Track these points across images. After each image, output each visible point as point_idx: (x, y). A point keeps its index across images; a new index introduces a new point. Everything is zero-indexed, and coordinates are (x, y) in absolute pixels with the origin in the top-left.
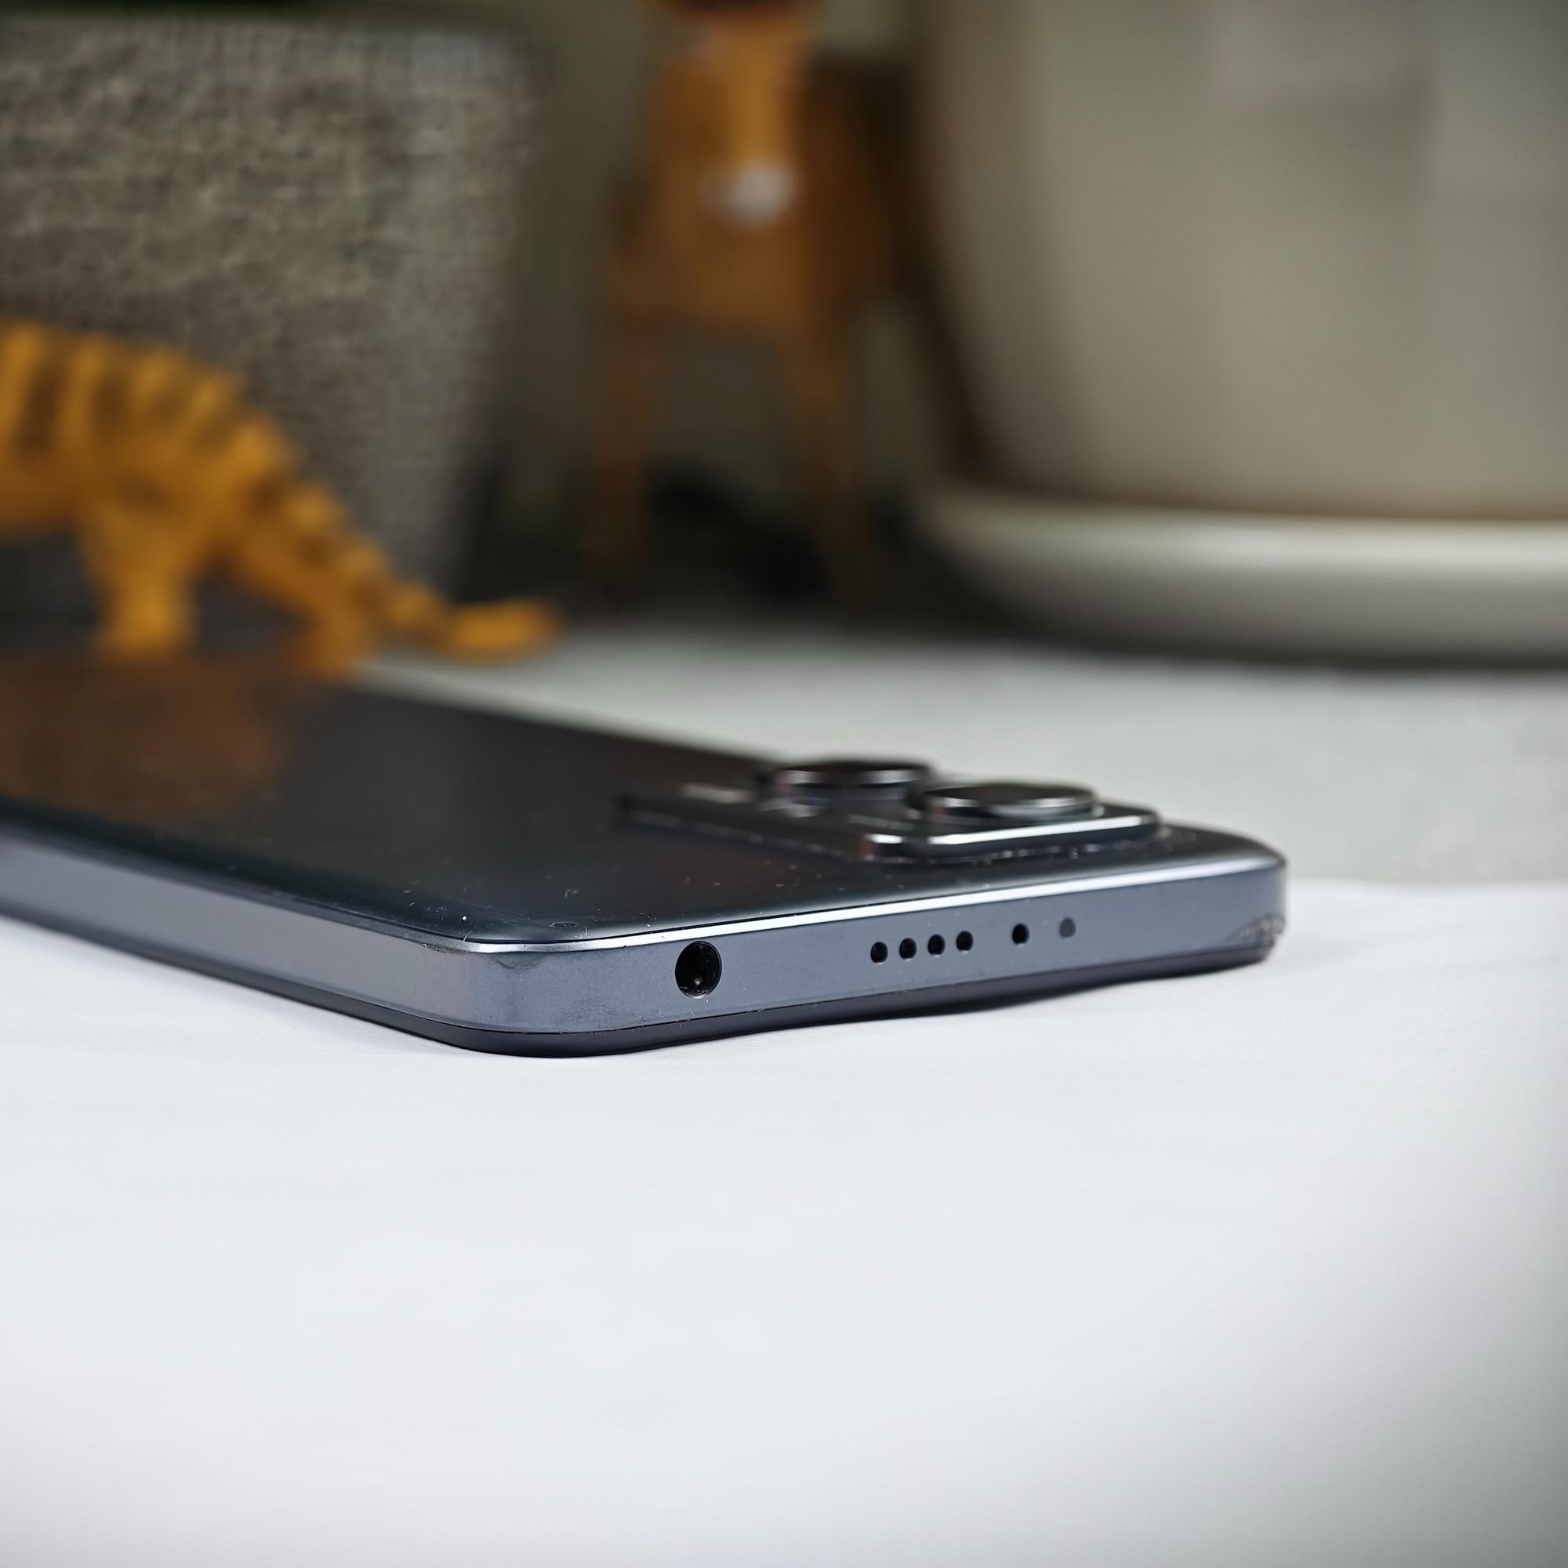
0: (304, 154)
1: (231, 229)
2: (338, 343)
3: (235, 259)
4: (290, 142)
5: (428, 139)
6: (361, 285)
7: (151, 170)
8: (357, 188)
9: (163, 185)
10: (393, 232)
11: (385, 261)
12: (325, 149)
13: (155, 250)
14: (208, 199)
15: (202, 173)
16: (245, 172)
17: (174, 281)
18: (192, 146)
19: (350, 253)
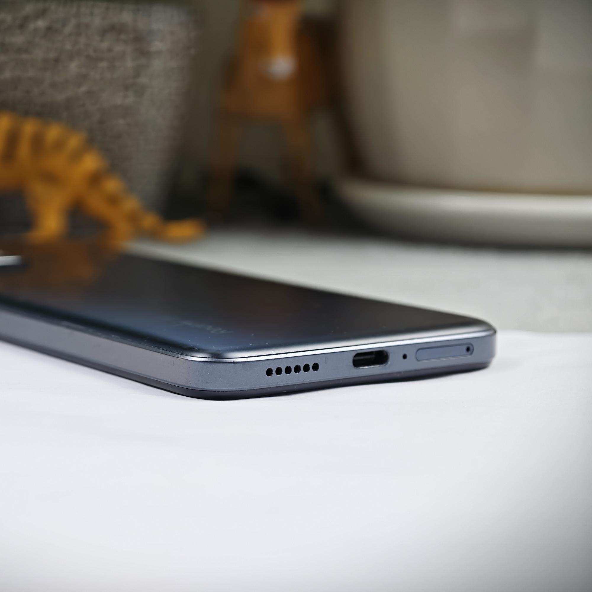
0: (110, 50)
1: (83, 78)
2: (121, 122)
3: (83, 89)
4: (105, 45)
5: (157, 45)
6: (130, 100)
7: (52, 55)
8: (130, 64)
9: (57, 60)
10: (143, 80)
11: (140, 91)
12: (119, 48)
13: (54, 85)
14: (74, 67)
15: (72, 57)
16: (88, 57)
17: (60, 97)
18: (68, 46)
19: (127, 88)
